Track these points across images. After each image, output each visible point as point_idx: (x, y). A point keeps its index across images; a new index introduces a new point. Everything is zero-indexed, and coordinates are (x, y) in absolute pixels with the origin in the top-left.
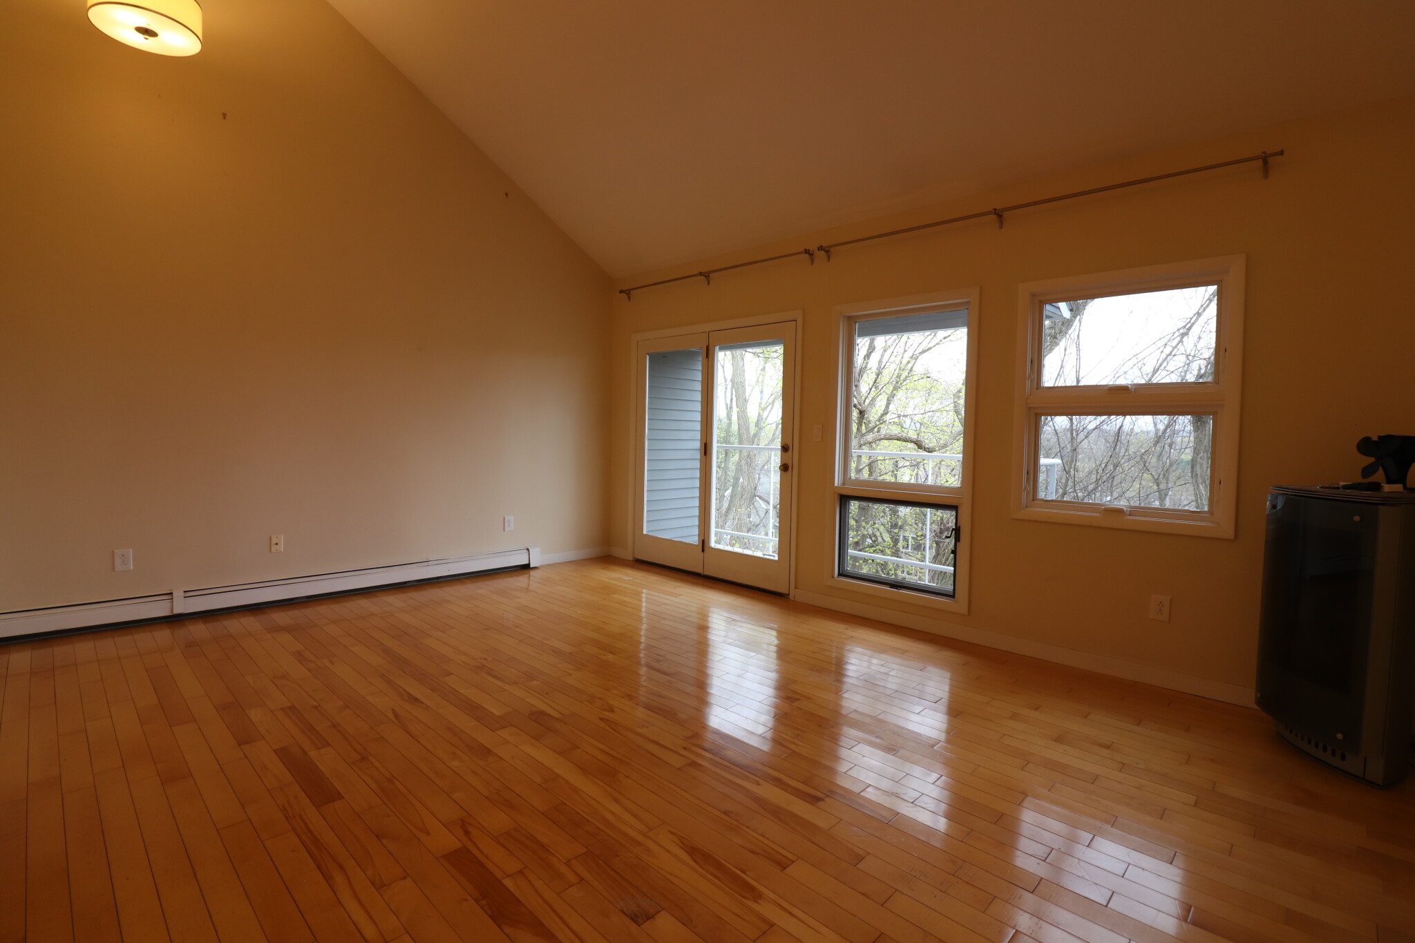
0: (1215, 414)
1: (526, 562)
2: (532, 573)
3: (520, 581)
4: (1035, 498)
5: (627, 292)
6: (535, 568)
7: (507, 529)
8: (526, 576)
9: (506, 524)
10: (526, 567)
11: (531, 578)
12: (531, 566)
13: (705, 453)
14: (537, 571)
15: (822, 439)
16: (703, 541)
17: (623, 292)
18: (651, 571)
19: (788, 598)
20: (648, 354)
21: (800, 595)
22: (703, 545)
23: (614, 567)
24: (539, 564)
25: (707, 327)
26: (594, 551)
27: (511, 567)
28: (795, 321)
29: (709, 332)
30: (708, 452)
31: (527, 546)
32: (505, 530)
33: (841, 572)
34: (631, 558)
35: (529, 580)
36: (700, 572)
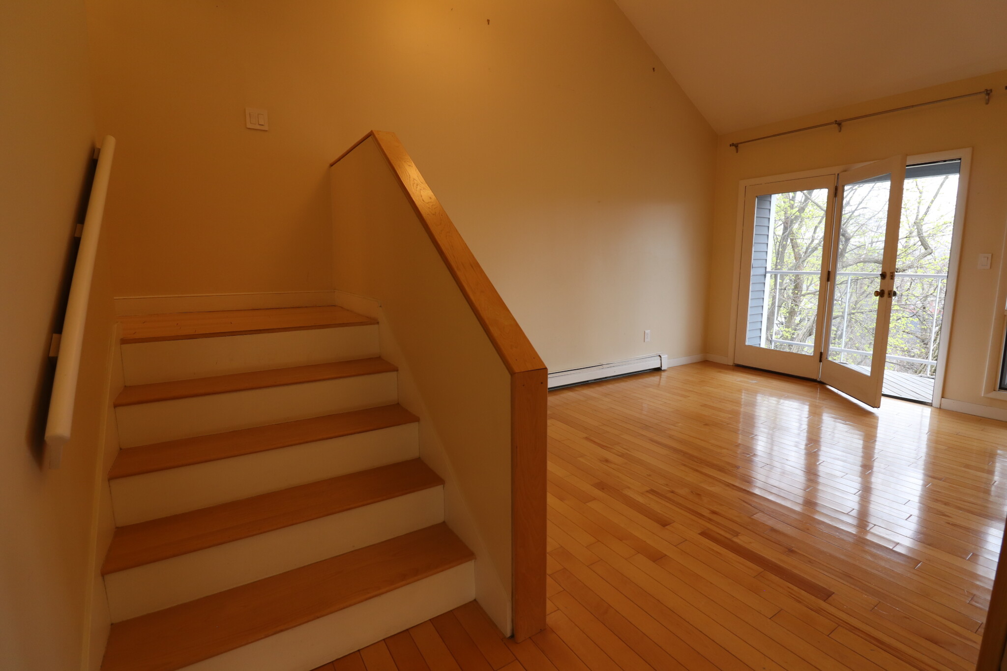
1: (659, 366)
2: (663, 374)
3: (654, 379)
5: (736, 146)
6: (664, 370)
8: (658, 376)
9: (646, 336)
10: (658, 370)
12: (662, 369)
13: (828, 280)
14: (666, 372)
15: (991, 268)
16: (821, 354)
17: (733, 146)
18: (760, 375)
19: (932, 406)
20: (757, 197)
21: (947, 404)
22: (821, 355)
23: (726, 371)
24: (668, 368)
25: (836, 170)
26: (697, 357)
27: (650, 369)
28: (960, 159)
29: (838, 174)
30: (831, 279)
31: (659, 353)
32: (645, 341)
33: (1002, 386)
34: (731, 363)
35: (660, 380)
36: (815, 378)
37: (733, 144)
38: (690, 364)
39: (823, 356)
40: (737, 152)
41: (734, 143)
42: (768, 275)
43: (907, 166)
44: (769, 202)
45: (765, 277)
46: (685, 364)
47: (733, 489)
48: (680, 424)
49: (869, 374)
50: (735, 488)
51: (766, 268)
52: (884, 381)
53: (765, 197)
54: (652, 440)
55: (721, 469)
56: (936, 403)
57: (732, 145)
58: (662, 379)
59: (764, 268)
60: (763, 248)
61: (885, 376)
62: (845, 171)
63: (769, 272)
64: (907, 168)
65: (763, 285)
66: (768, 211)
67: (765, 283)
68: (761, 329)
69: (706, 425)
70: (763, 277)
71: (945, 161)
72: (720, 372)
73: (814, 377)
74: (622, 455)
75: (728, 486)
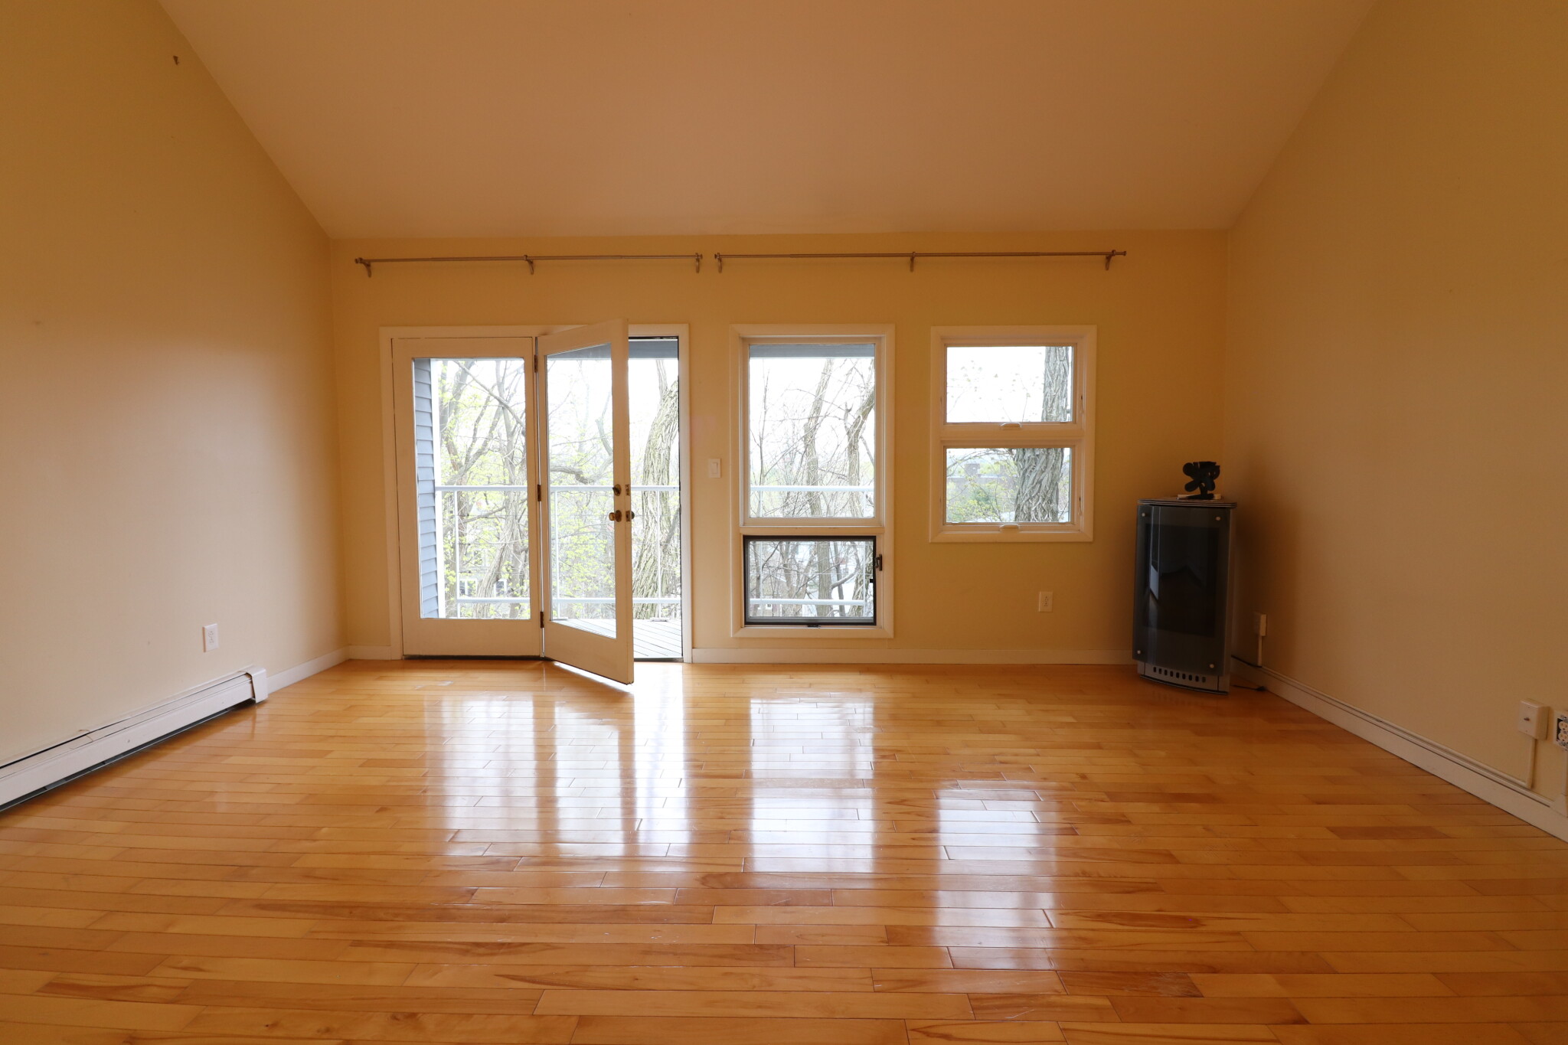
0: (1072, 447)
1: (248, 696)
2: (261, 712)
3: (239, 729)
4: (944, 523)
5: (366, 264)
6: (262, 703)
7: (209, 646)
8: (251, 718)
9: (208, 638)
10: (248, 705)
11: (258, 719)
12: (258, 700)
13: (539, 498)
14: (266, 706)
15: (721, 476)
16: (542, 614)
17: (361, 263)
18: (452, 668)
19: (683, 662)
20: (413, 359)
21: (701, 655)
22: (542, 618)
23: (389, 674)
24: (270, 695)
25: (534, 331)
26: (331, 658)
27: (226, 710)
28: (677, 338)
29: (536, 338)
30: (542, 497)
31: (246, 669)
32: (208, 648)
33: (747, 621)
34: (398, 656)
35: (254, 727)
36: (537, 654)
37: (361, 259)
38: (320, 673)
39: (545, 617)
40: (370, 276)
41: (363, 258)
42: (438, 494)
43: (630, 338)
44: (427, 373)
45: (434, 497)
46: (304, 677)
47: (480, 955)
48: (324, 830)
49: (613, 635)
50: (481, 950)
51: (434, 481)
52: (635, 641)
53: (423, 362)
54: (264, 906)
55: (443, 915)
56: (687, 658)
57: (360, 261)
58: (257, 725)
59: (431, 483)
60: (427, 449)
61: (635, 635)
62: (545, 334)
63: (440, 488)
64: (630, 340)
65: (432, 510)
66: (427, 387)
67: (434, 507)
68: (436, 584)
69: (383, 809)
70: (431, 497)
71: (662, 338)
72: (380, 678)
73: (535, 653)
74: (181, 996)
75: (465, 952)
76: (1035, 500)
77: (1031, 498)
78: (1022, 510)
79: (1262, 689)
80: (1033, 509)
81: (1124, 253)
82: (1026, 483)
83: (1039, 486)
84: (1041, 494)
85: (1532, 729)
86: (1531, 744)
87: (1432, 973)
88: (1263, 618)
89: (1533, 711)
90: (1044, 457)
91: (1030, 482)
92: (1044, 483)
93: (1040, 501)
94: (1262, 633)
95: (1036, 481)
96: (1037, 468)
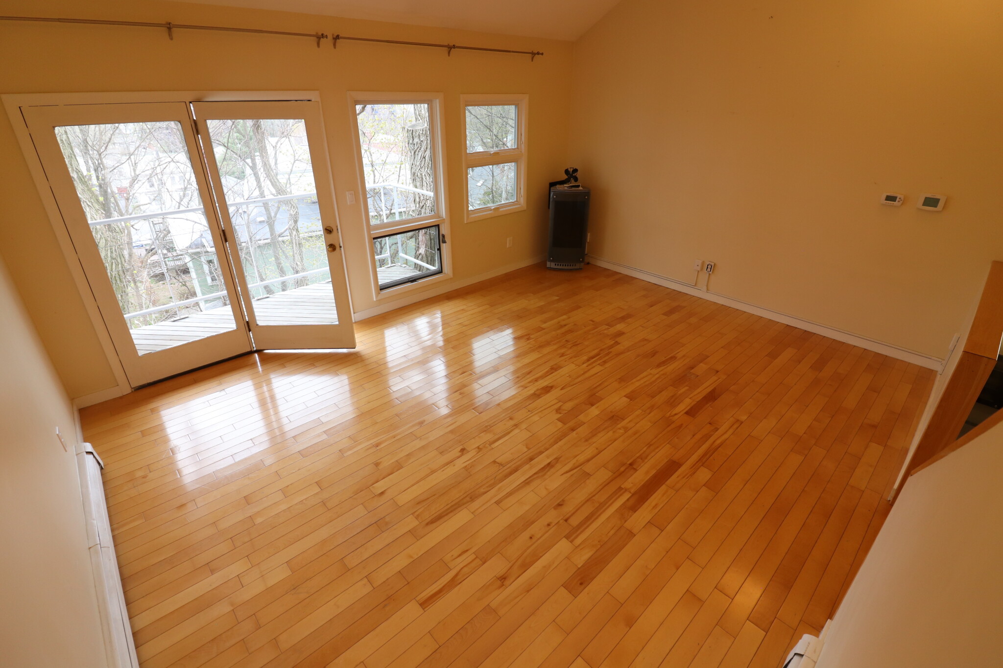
0: (517, 162)
13: (225, 239)
16: (247, 322)
22: (248, 325)
39: (250, 324)
76: (423, 168)
77: (421, 168)
78: (417, 176)
79: (588, 263)
80: (424, 175)
81: (542, 54)
82: (416, 157)
83: (424, 159)
84: (426, 165)
85: (699, 268)
86: (697, 273)
87: (722, 347)
88: (589, 234)
89: (700, 263)
90: (426, 142)
91: (419, 158)
92: (427, 158)
93: (426, 169)
94: (588, 241)
95: (422, 157)
96: (422, 149)
